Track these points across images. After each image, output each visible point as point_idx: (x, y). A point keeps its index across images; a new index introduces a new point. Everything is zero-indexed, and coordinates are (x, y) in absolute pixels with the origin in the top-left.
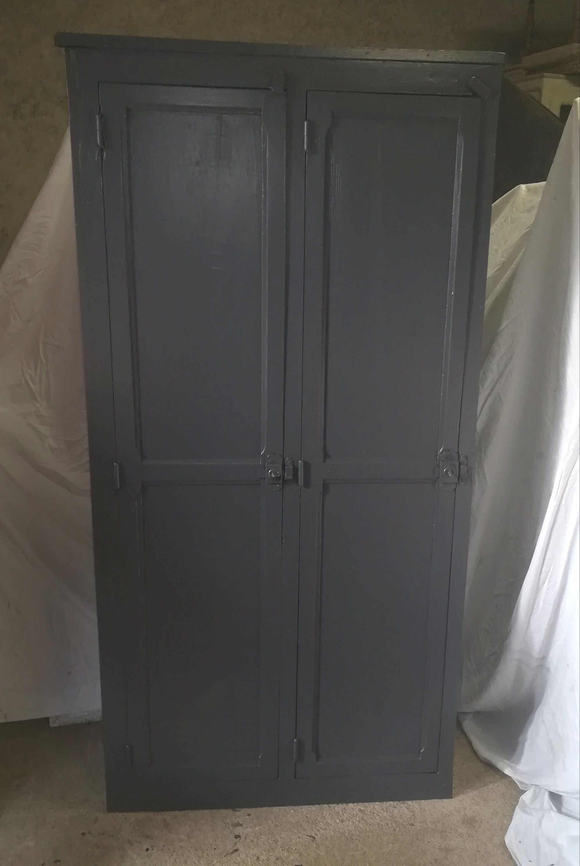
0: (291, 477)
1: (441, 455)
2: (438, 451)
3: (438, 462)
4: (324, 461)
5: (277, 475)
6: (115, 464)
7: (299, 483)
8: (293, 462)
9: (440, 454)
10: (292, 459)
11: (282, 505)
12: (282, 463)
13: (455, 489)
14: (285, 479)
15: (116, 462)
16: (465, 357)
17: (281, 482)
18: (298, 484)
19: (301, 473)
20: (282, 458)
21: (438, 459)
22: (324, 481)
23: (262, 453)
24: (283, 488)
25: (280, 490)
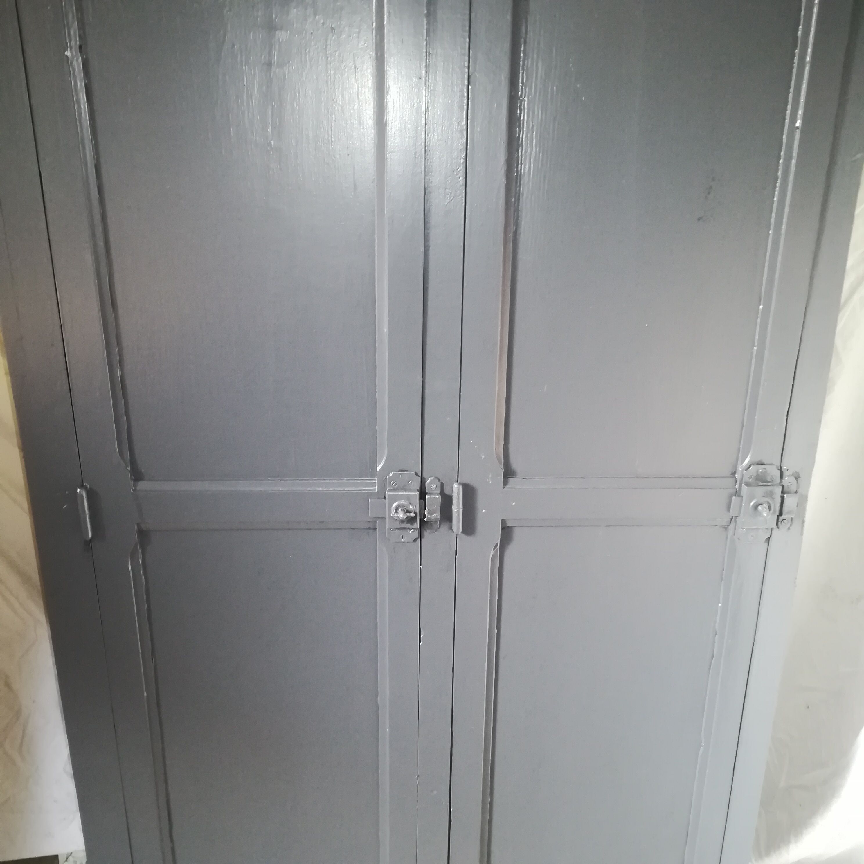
0: (437, 515)
1: (745, 471)
2: (739, 462)
3: (737, 486)
4: (505, 483)
5: (408, 514)
6: (78, 490)
7: (454, 528)
8: (442, 485)
9: (742, 471)
10: (439, 480)
11: (420, 568)
12: (418, 488)
13: (769, 538)
14: (425, 519)
15: (82, 486)
16: (812, 278)
17: (417, 525)
18: (451, 528)
19: (457, 509)
20: (420, 478)
21: (738, 480)
22: (503, 521)
23: (379, 468)
24: (421, 536)
25: (415, 540)
